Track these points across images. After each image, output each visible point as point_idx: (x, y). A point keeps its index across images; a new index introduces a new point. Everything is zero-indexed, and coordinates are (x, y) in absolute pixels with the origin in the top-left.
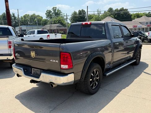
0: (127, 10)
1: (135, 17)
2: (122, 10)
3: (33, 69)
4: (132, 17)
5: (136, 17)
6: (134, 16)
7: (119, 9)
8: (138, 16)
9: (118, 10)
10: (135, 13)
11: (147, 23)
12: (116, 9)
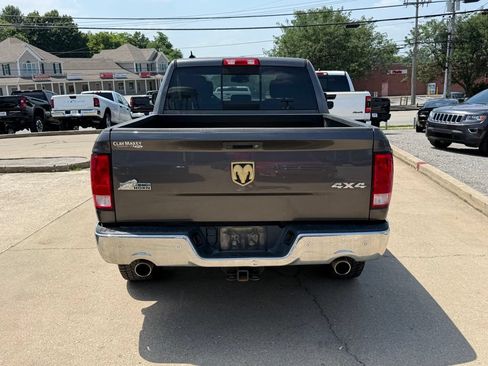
0: (71, 19)
1: (97, 44)
2: (53, 17)
3: (224, 229)
4: (90, 45)
5: (102, 46)
6: (94, 41)
7: (42, 14)
8: (108, 42)
9: (39, 19)
10: (98, 31)
11: (139, 67)
12: (32, 12)
